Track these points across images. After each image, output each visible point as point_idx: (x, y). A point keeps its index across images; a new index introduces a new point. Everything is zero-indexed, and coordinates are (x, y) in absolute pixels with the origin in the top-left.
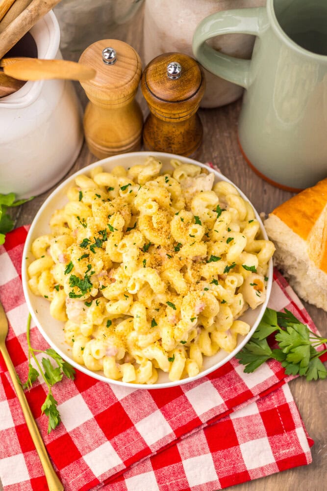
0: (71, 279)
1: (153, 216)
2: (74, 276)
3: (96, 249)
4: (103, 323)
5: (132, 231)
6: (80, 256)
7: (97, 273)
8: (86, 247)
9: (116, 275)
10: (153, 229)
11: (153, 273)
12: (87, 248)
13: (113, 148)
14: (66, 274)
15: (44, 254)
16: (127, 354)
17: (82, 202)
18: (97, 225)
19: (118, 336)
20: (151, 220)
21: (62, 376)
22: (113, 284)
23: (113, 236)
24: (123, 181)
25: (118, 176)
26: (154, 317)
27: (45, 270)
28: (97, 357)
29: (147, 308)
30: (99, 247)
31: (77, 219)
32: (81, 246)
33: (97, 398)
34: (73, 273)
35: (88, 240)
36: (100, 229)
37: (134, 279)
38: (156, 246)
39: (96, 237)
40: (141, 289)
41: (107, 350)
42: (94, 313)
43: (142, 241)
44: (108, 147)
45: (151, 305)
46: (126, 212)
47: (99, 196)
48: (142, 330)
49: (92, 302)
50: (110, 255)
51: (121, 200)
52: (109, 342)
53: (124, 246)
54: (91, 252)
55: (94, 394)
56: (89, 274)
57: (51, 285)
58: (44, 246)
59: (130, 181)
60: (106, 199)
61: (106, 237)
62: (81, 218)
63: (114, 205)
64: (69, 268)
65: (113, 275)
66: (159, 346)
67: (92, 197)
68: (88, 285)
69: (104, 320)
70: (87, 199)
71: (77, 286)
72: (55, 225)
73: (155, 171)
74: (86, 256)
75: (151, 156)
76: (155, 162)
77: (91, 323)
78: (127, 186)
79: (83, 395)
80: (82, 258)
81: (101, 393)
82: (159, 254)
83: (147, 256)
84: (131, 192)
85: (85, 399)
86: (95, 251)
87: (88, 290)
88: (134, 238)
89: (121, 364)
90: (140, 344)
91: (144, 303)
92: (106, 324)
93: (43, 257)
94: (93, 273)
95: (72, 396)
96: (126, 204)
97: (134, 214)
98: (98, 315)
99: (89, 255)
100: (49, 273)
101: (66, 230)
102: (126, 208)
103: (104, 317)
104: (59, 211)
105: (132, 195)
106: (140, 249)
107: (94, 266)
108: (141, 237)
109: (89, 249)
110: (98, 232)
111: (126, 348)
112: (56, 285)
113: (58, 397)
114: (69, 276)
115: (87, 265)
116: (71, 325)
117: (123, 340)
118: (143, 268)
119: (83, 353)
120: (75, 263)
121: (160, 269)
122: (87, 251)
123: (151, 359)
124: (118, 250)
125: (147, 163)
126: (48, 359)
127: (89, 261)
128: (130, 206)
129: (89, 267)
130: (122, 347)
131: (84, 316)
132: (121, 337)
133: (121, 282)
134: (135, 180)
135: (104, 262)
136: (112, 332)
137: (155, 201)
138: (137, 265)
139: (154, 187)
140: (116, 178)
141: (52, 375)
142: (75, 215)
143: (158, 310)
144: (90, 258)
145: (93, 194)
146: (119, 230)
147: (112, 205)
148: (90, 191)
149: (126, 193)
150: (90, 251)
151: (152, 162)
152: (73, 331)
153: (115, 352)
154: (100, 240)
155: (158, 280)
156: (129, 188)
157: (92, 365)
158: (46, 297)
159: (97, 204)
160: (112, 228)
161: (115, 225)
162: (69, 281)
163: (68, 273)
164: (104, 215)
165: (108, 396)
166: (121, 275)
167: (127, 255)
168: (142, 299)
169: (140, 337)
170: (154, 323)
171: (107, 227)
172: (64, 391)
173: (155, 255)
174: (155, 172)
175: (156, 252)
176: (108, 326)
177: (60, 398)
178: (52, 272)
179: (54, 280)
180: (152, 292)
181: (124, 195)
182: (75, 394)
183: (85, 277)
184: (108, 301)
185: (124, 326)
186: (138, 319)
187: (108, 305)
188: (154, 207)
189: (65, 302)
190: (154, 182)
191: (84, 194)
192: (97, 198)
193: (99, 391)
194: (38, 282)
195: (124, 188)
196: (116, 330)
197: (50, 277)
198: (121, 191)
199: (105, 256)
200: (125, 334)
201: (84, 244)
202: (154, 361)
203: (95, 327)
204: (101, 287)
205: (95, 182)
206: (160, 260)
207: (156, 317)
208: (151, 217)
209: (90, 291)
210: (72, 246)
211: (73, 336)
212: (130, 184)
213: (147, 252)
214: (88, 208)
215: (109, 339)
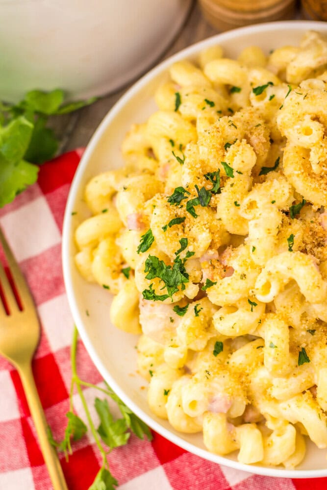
0: (148, 264)
1: (313, 149)
2: (155, 257)
3: (199, 210)
4: (206, 347)
5: (271, 175)
6: (167, 220)
7: (198, 255)
8: (179, 202)
9: (235, 259)
10: (311, 174)
11: (306, 264)
12: (182, 206)
13: (243, 12)
14: (140, 253)
15: (107, 206)
16: (249, 407)
17: (180, 114)
18: (203, 162)
19: (235, 373)
20: (308, 156)
21: (128, 436)
22: (227, 280)
23: (232, 185)
24: (259, 77)
25: (251, 66)
26: (303, 345)
27: (105, 237)
28: (192, 413)
29: (290, 327)
30: (205, 205)
31: (169, 144)
32: (170, 201)
33: (191, 477)
34: (152, 252)
35: (185, 191)
36: (208, 170)
37: (270, 273)
38: (315, 208)
39: (200, 186)
40: (281, 292)
41: (212, 401)
42: (190, 330)
43: (289, 199)
44: (235, 11)
45: (299, 323)
46: (259, 138)
47: (212, 104)
48: (280, 372)
49: (187, 307)
50: (225, 221)
51: (252, 113)
52: (215, 385)
53: (252, 205)
54: (189, 215)
55: (187, 470)
56: (183, 255)
57: (115, 267)
58: (106, 192)
59: (272, 78)
60: (224, 108)
61: (218, 186)
62: (177, 143)
63: (238, 124)
64: (147, 242)
65: (229, 260)
66: (310, 401)
67: (199, 106)
68: (181, 277)
69: (209, 342)
70: (190, 107)
71: (159, 277)
72: (131, 152)
73: (320, 59)
74: (179, 221)
75: (313, 31)
76: (320, 42)
77: (183, 347)
78: (265, 87)
79: (166, 470)
80: (171, 224)
81: (198, 469)
82: (320, 224)
83: (297, 228)
84: (272, 97)
85: (169, 477)
86: (196, 213)
87: (180, 286)
88: (272, 191)
89: (236, 425)
90: (275, 393)
91: (286, 319)
92: (212, 348)
93: (104, 211)
94: (190, 254)
95: (146, 470)
96: (261, 122)
97: (276, 140)
98: (197, 333)
99: (185, 218)
100: (113, 243)
101: (149, 164)
102: (262, 130)
103: (209, 336)
104: (138, 126)
105: (274, 105)
106: (283, 212)
107: (194, 240)
108: (287, 191)
109: (185, 208)
110: (205, 176)
111: (249, 398)
112: (124, 267)
113: (122, 470)
114: (144, 257)
115: (180, 239)
116: (148, 344)
117: (242, 383)
118: (288, 253)
119: (166, 401)
120: (157, 233)
121: (321, 253)
122: (181, 212)
123: (294, 423)
124: (242, 212)
125: (304, 44)
126: (106, 401)
127: (183, 230)
128: (269, 125)
129: (184, 244)
130: (239, 395)
131: (172, 331)
132: (240, 377)
133: (244, 276)
134: (281, 75)
135: (213, 233)
136: (224, 366)
137: (316, 119)
138: (276, 244)
139: (316, 93)
140: (245, 69)
141: (111, 432)
142: (166, 137)
143: (312, 332)
144: (187, 226)
145: (200, 100)
146: (245, 174)
147: (233, 124)
148: (196, 93)
149: (262, 99)
150: (187, 212)
151: (314, 42)
152: (152, 355)
153: (226, 405)
154: (207, 192)
155: (316, 277)
156: (269, 91)
157: (183, 425)
158: (106, 287)
159: (206, 118)
160: (231, 170)
161: (236, 165)
162: (144, 267)
163: (143, 252)
164: (217, 142)
165: (212, 476)
166: (244, 262)
167: (256, 225)
168: (282, 309)
169: (276, 381)
170: (303, 357)
171: (222, 167)
172: (132, 460)
173: (312, 225)
174: (320, 62)
175: (314, 219)
176: (216, 353)
177: (124, 472)
178: (118, 242)
179: (121, 258)
180: (302, 298)
181: (260, 104)
182: (153, 467)
183: (176, 261)
184: (218, 308)
185: (246, 356)
186: (273, 351)
187: (216, 316)
188: (314, 132)
189: (138, 303)
190: (317, 82)
191: (183, 97)
192: (208, 107)
193: (195, 466)
194: (92, 258)
195: (259, 91)
196: (231, 361)
197: (114, 250)
198: (253, 95)
199: (215, 223)
200: (247, 372)
201: (177, 197)
202: (298, 427)
203: (192, 354)
204: (204, 281)
205: (205, 76)
206: (321, 235)
207: (307, 345)
208: (307, 151)
209: (184, 288)
210: (155, 198)
211: (152, 365)
212: (271, 84)
213: (297, 219)
214: (188, 127)
215: (216, 379)
